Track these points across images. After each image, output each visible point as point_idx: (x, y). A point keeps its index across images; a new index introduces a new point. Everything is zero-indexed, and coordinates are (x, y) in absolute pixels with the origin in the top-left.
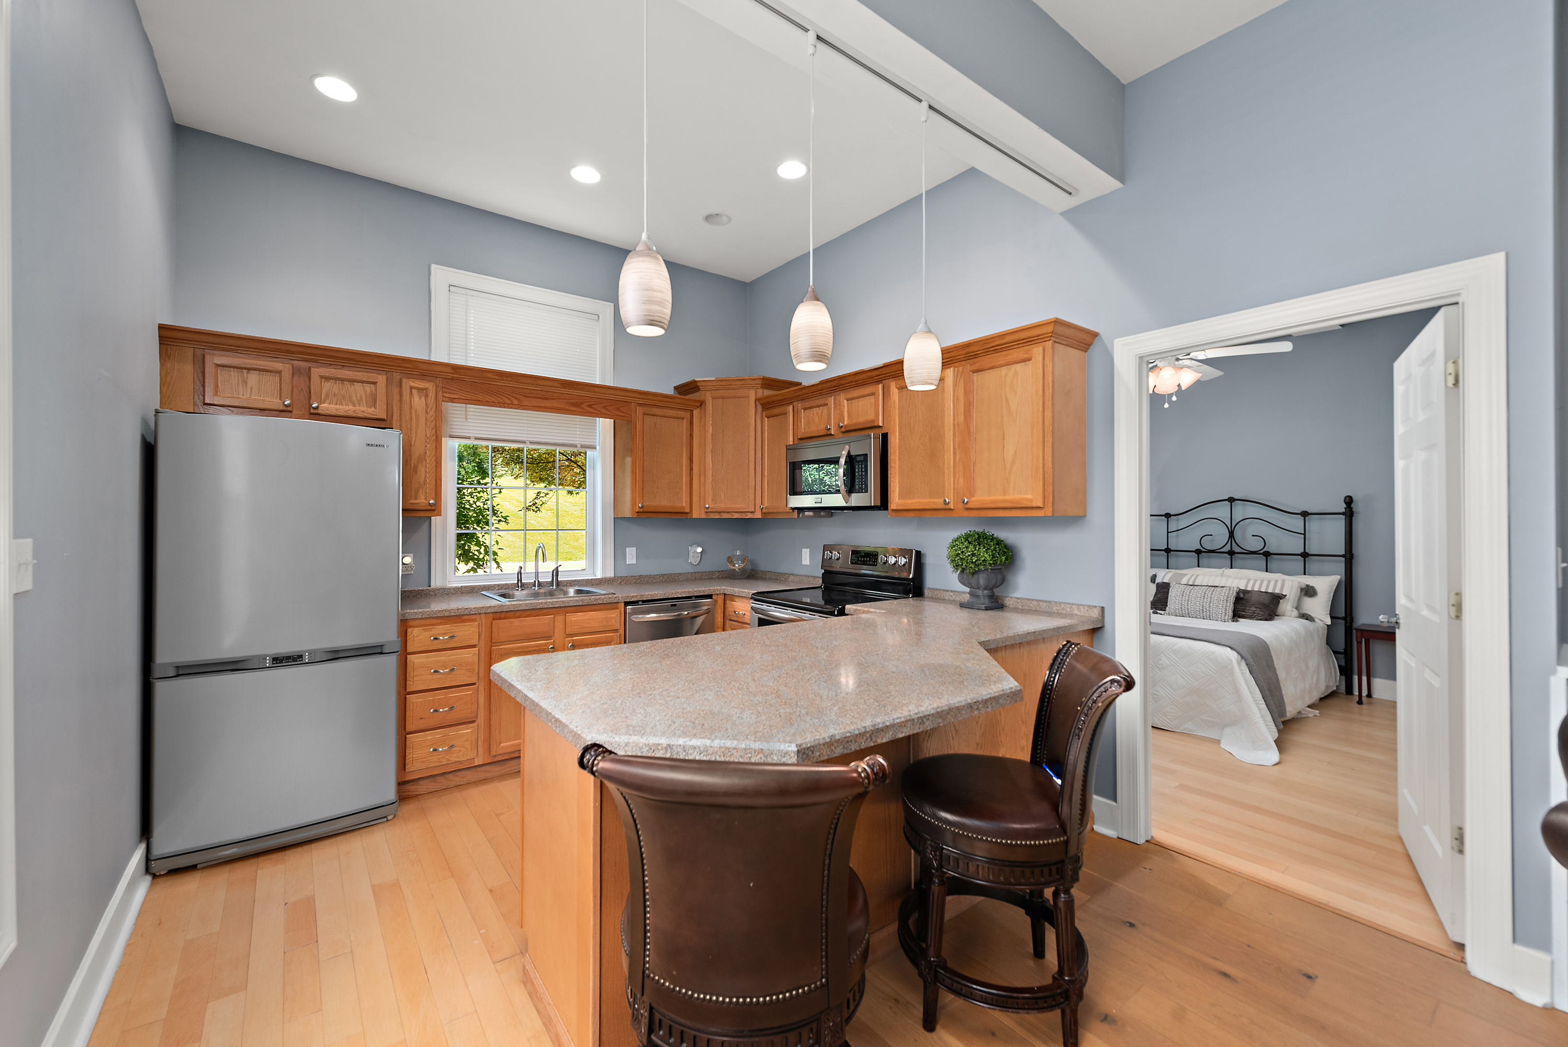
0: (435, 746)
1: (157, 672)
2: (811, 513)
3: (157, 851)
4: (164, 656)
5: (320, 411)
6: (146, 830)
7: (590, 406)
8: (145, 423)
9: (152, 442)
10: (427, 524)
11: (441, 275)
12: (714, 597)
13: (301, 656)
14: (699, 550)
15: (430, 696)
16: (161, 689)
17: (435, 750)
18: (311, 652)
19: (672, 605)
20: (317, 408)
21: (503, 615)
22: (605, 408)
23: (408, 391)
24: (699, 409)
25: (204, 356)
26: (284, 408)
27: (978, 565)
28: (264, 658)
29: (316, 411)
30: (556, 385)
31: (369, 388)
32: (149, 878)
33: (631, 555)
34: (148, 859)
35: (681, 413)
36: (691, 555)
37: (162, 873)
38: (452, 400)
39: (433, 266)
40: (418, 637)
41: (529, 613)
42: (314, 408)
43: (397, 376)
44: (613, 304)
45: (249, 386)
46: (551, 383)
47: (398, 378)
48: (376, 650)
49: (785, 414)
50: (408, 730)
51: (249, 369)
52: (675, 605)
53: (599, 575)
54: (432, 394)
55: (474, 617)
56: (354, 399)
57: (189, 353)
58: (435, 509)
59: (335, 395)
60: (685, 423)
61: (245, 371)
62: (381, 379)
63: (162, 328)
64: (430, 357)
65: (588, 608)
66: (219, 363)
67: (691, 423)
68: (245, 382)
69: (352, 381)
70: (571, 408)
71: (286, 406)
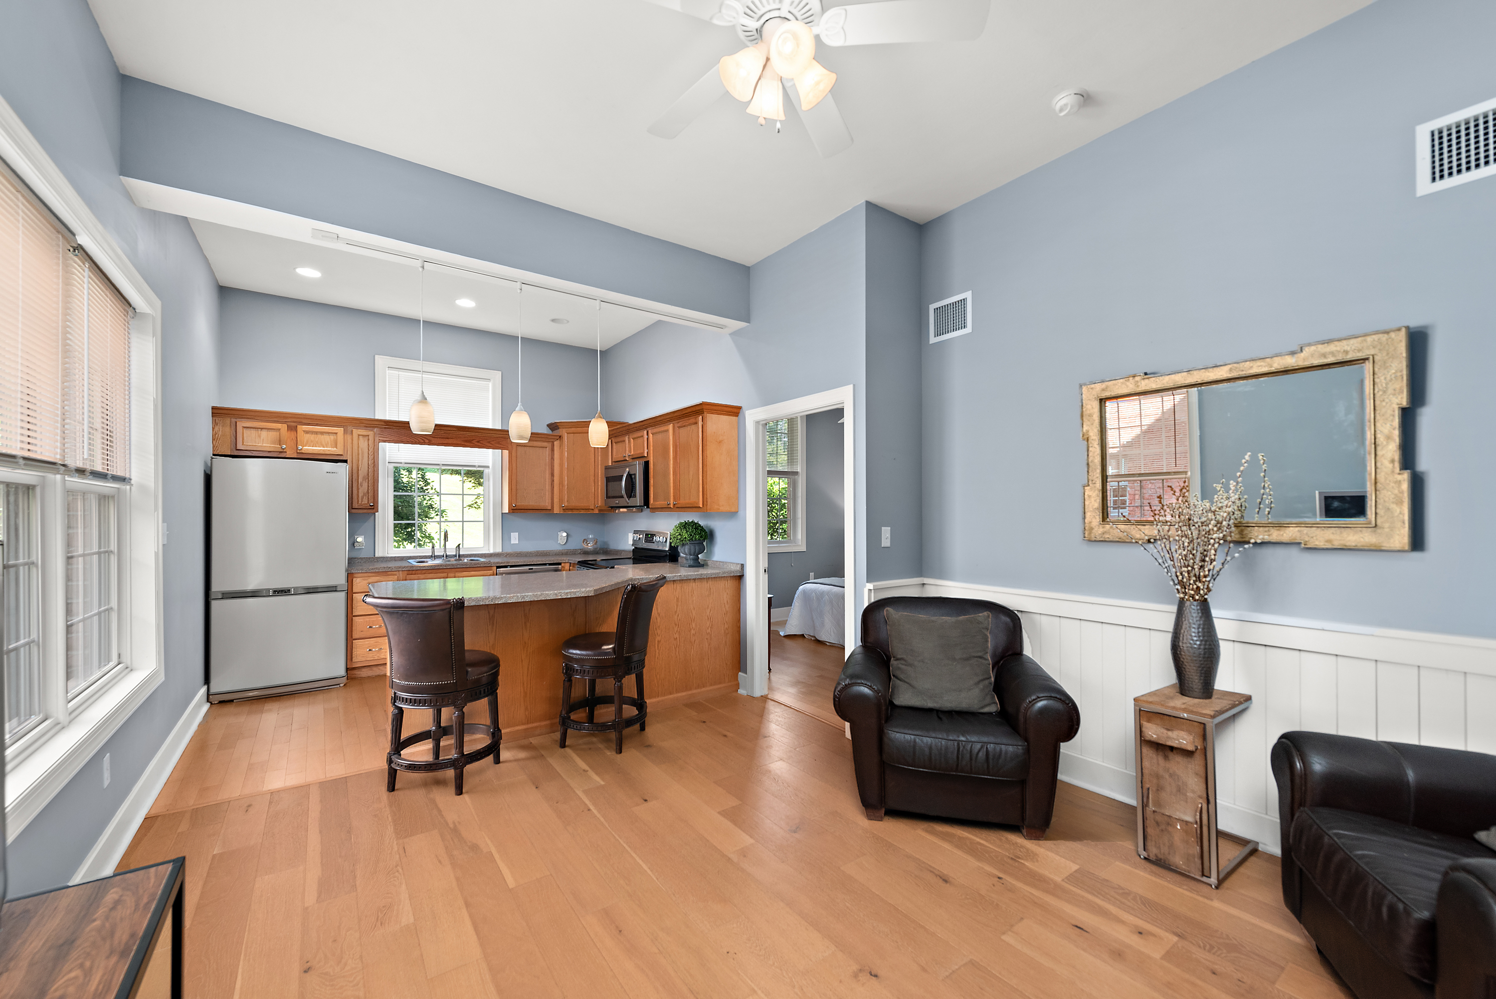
0: (370, 648)
1: (212, 596)
2: (625, 510)
3: (212, 691)
4: (216, 587)
5: (303, 452)
6: (207, 680)
7: (478, 442)
8: (206, 464)
9: (209, 473)
10: (373, 517)
11: (381, 361)
12: (562, 564)
13: (289, 590)
14: (565, 534)
15: (367, 618)
16: (214, 604)
17: (370, 650)
18: (295, 588)
19: (529, 569)
20: (301, 449)
21: (414, 572)
22: (489, 442)
23: (357, 437)
24: (559, 441)
25: (236, 422)
26: (282, 450)
27: (682, 541)
28: (268, 590)
29: (301, 451)
30: (455, 429)
31: (332, 437)
32: (209, 704)
33: (515, 538)
34: (208, 694)
35: (545, 444)
36: (559, 538)
37: (216, 702)
38: (385, 441)
39: (377, 357)
40: (359, 583)
41: (430, 571)
42: (300, 450)
43: (350, 428)
44: (500, 373)
45: (262, 438)
46: (451, 429)
47: (351, 429)
48: (332, 589)
49: (624, 441)
50: (353, 638)
51: (262, 429)
52: (532, 569)
53: (491, 551)
54: (371, 438)
55: (395, 573)
56: (323, 443)
57: (228, 421)
58: (373, 508)
59: (312, 441)
60: (547, 452)
61: (260, 430)
62: (340, 430)
63: (213, 408)
64: (374, 416)
65: (471, 569)
66: (245, 426)
67: (553, 450)
68: (260, 436)
69: (322, 433)
70: (466, 444)
71: (283, 449)
